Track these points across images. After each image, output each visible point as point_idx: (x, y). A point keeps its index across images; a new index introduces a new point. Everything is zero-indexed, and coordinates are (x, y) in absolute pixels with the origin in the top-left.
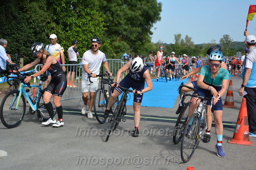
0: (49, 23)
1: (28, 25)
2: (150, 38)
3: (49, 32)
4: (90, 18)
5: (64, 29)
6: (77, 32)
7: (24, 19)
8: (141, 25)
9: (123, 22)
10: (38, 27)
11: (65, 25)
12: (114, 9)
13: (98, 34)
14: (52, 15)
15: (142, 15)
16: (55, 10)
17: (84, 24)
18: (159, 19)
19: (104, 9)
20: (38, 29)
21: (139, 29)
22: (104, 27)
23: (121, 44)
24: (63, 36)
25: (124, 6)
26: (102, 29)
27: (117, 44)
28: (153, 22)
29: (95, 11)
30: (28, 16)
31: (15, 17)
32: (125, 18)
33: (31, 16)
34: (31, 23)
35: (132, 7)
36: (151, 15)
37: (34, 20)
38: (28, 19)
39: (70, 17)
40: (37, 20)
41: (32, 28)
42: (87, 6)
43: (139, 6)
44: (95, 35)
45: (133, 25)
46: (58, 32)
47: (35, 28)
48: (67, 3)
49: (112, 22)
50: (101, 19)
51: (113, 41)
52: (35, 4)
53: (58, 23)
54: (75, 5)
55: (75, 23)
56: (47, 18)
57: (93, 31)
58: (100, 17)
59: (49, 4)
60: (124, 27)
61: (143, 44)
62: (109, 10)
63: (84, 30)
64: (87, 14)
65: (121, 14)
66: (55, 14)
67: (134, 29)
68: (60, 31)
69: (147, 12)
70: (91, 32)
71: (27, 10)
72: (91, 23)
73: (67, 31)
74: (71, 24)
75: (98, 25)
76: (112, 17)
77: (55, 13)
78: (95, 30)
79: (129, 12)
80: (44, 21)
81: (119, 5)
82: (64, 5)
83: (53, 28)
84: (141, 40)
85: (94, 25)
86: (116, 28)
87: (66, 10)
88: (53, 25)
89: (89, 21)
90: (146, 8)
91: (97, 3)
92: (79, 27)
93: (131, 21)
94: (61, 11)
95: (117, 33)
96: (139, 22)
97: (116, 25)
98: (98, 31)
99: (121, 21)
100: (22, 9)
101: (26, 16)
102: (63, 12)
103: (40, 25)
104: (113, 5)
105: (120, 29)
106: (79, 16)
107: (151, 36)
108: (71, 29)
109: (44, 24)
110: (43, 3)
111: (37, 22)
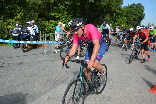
4: (122, 19)
5: (114, 22)
8: (138, 21)
9: (132, 20)
11: (115, 21)
12: (129, 16)
15: (138, 18)
16: (112, 17)
18: (144, 19)
19: (126, 16)
21: (137, 22)
25: (133, 15)
26: (126, 22)
28: (142, 20)
29: (124, 17)
31: (101, 20)
35: (135, 15)
36: (141, 18)
39: (116, 19)
42: (121, 15)
43: (138, 15)
45: (135, 21)
48: (116, 15)
49: (129, 20)
50: (125, 19)
52: (107, 16)
53: (113, 20)
54: (118, 15)
55: (118, 21)
58: (125, 18)
59: (111, 15)
60: (133, 21)
62: (128, 16)
65: (132, 17)
69: (140, 17)
71: (105, 18)
75: (124, 21)
76: (129, 18)
77: (112, 18)
79: (134, 17)
80: (109, 20)
81: (131, 15)
82: (115, 15)
83: (111, 22)
85: (123, 21)
87: (115, 17)
88: (112, 21)
90: (140, 15)
91: (125, 14)
93: (135, 19)
95: (130, 23)
97: (130, 21)
100: (103, 17)
104: (129, 15)
105: (131, 22)
106: (119, 18)
108: (116, 22)
110: (109, 15)
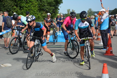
0: (13, 6)
1: (4, 8)
2: (58, 11)
3: (13, 11)
4: (31, 4)
5: (20, 9)
6: (26, 10)
7: (1, 5)
8: (54, 6)
9: (46, 4)
10: (8, 8)
11: (21, 7)
13: (35, 11)
14: (14, 3)
15: (54, 1)
17: (29, 6)
18: (62, 3)
20: (8, 10)
21: (54, 8)
22: (38, 7)
23: (45, 15)
24: (20, 12)
27: (44, 15)
30: (4, 4)
32: (47, 3)
33: (5, 3)
34: (5, 7)
36: (59, 1)
37: (6, 5)
38: (3, 5)
39: (22, 3)
40: (8, 5)
41: (6, 9)
44: (34, 11)
45: (51, 6)
46: (17, 10)
47: (7, 9)
49: (41, 5)
50: (36, 4)
51: (42, 13)
53: (17, 6)
55: (25, 6)
56: (12, 4)
57: (33, 9)
60: (47, 7)
61: (55, 14)
63: (29, 9)
64: (30, 2)
66: (15, 2)
67: (51, 7)
68: (18, 10)
70: (32, 10)
71: (2, 1)
72: (32, 5)
73: (21, 10)
74: (23, 6)
75: (35, 6)
76: (41, 2)
78: (34, 9)
80: (11, 6)
83: (15, 9)
84: (54, 12)
85: (33, 6)
86: (43, 8)
88: (15, 7)
89: (31, 5)
92: (27, 8)
93: (50, 4)
94: (18, 1)
95: (43, 10)
96: (53, 4)
97: (43, 6)
98: (35, 9)
99: (45, 4)
101: (2, 4)
102: (19, 1)
103: (9, 7)
105: (45, 8)
106: (26, 3)
107: (59, 10)
108: (23, 9)
109: (11, 7)
111: (8, 6)
